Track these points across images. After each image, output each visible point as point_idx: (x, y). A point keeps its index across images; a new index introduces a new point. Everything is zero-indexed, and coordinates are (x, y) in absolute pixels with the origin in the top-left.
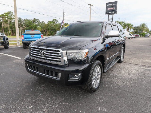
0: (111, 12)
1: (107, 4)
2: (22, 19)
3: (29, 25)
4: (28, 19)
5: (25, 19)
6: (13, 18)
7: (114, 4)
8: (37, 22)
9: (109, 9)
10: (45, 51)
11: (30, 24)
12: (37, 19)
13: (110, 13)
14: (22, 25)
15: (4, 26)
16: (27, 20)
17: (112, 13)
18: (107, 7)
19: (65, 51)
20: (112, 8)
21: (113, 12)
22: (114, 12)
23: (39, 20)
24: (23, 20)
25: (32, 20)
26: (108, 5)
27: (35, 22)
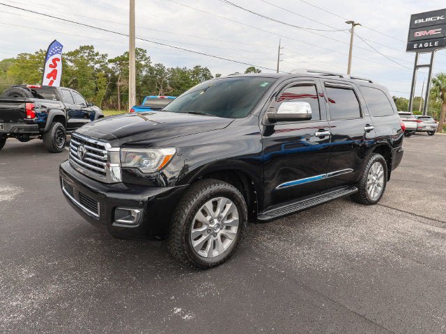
0: (426, 45)
1: (414, 17)
2: (167, 67)
3: (182, 85)
4: (181, 67)
5: (175, 67)
6: (145, 66)
7: (438, 18)
8: (204, 75)
9: (419, 34)
10: (85, 146)
11: (184, 80)
12: (203, 67)
13: (424, 47)
14: (165, 84)
15: (123, 86)
16: (178, 69)
17: (429, 47)
18: (413, 28)
19: (118, 149)
20: (432, 32)
21: (433, 44)
22: (436, 44)
23: (208, 70)
24: (168, 70)
25: (192, 69)
26: (416, 22)
27: (197, 75)
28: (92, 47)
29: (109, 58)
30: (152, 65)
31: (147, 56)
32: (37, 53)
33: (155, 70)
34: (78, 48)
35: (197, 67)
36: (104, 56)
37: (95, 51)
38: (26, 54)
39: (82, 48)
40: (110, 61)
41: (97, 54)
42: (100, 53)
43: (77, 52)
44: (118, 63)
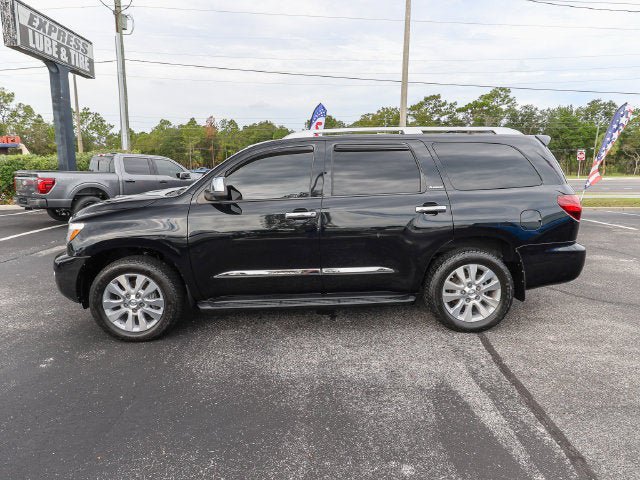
3: (562, 133)
5: (554, 107)
6: (506, 111)
23: (613, 105)
24: (541, 112)
25: (585, 105)
27: (593, 113)
28: (439, 96)
29: (457, 107)
30: (518, 108)
31: (511, 97)
32: (379, 111)
33: (521, 115)
34: (423, 100)
35: (593, 102)
36: (451, 106)
37: (443, 100)
38: (369, 115)
39: (426, 99)
40: (459, 110)
41: (445, 104)
42: (449, 102)
43: (421, 105)
44: (470, 111)
